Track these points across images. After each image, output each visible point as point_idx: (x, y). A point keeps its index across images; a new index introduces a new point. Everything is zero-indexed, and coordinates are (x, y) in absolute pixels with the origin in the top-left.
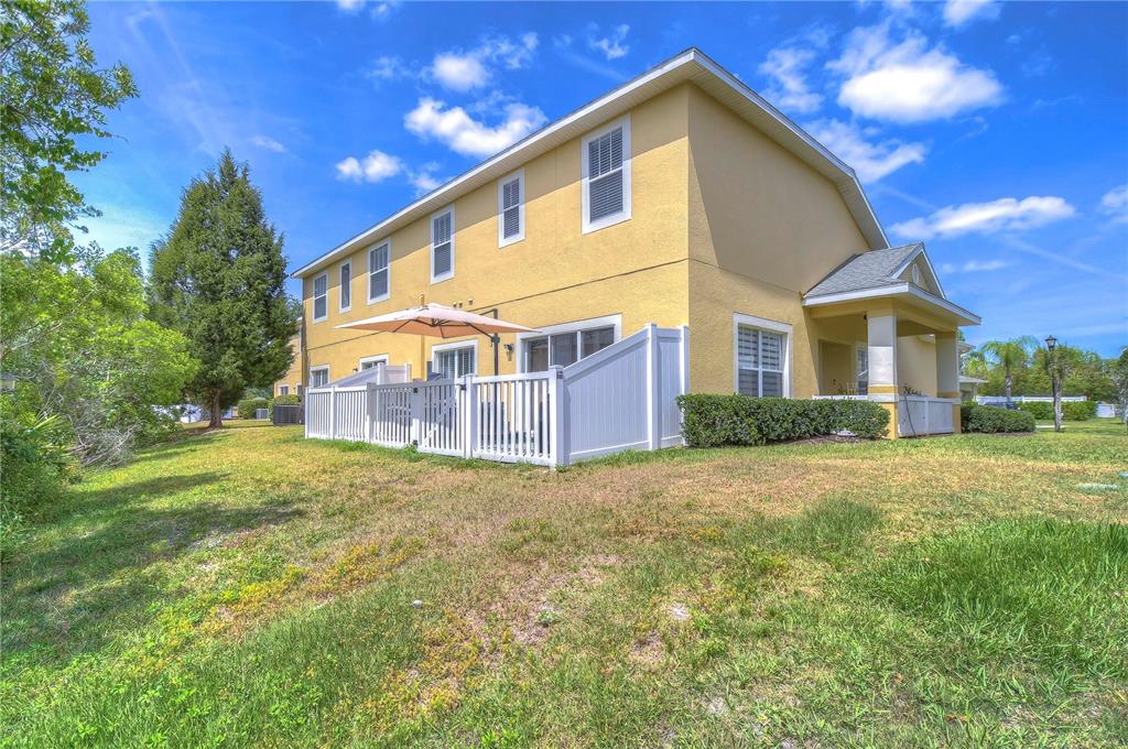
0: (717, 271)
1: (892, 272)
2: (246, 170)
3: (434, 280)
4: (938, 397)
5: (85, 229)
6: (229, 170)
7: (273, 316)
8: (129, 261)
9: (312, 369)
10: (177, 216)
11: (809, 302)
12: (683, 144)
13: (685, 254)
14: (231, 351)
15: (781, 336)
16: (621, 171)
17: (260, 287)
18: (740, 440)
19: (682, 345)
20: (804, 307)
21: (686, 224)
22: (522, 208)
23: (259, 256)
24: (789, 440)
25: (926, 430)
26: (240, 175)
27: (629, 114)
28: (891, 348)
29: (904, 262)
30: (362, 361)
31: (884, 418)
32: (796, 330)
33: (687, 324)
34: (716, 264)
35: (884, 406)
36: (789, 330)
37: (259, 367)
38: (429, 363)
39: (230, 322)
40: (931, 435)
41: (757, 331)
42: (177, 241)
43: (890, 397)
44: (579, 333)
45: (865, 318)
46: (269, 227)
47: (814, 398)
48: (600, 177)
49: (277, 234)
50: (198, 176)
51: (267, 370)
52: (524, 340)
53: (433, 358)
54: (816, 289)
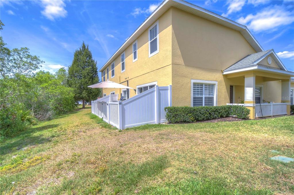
0: (184, 67)
1: (255, 62)
2: (88, 46)
3: (122, 72)
4: (282, 102)
5: (41, 66)
6: (84, 47)
7: (94, 82)
8: (63, 71)
9: (104, 94)
10: (73, 59)
11: (225, 73)
12: (170, 28)
13: (171, 63)
14: (85, 91)
15: (213, 86)
16: (157, 38)
17: (90, 75)
18: (186, 121)
19: (169, 91)
20: (224, 75)
21: (171, 53)
22: (137, 51)
23: (90, 67)
24: (208, 119)
25: (271, 115)
26: (86, 47)
27: (158, 21)
28: (252, 88)
29: (261, 57)
30: (111, 93)
31: (248, 112)
32: (220, 83)
33: (171, 85)
34: (183, 64)
35: (248, 108)
36: (216, 83)
37: (91, 94)
38: (121, 94)
39: (84, 84)
40: (274, 116)
41: (203, 84)
42: (73, 65)
43: (252, 105)
44: (149, 87)
45: (244, 78)
46: (93, 60)
47: (227, 104)
48: (152, 40)
49: (95, 62)
50: (77, 49)
51: (93, 95)
52: (138, 88)
53: (122, 92)
54: (228, 69)
